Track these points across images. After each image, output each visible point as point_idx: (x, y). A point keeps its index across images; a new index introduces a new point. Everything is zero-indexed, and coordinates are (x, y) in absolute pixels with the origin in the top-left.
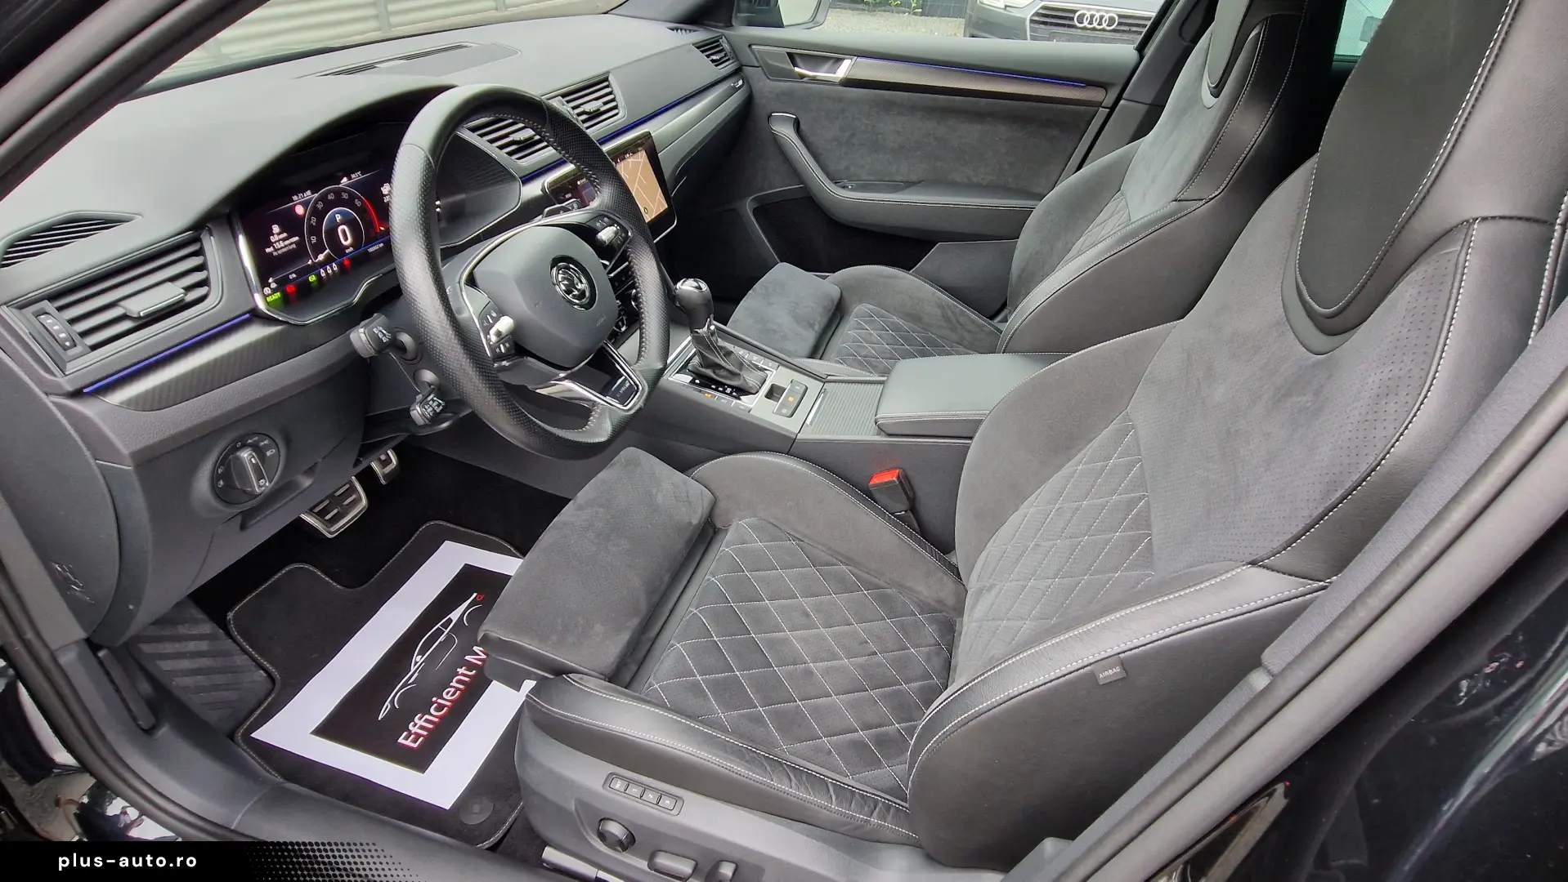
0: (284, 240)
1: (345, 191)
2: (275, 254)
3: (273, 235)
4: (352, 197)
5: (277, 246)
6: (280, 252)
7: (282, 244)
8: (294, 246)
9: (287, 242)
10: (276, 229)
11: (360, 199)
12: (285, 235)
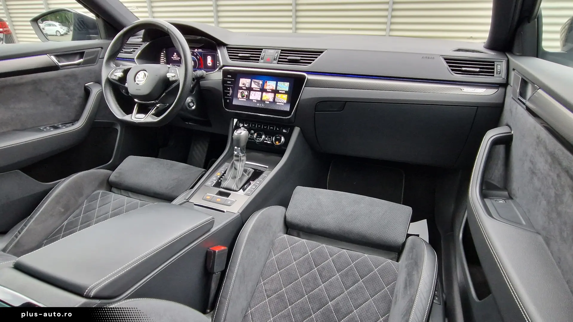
0: (176, 57)
1: (196, 53)
2: (173, 59)
3: (174, 55)
4: (197, 55)
5: (174, 58)
6: (175, 59)
7: (176, 58)
8: (178, 60)
9: (177, 58)
10: (175, 54)
11: (199, 56)
12: (177, 56)
